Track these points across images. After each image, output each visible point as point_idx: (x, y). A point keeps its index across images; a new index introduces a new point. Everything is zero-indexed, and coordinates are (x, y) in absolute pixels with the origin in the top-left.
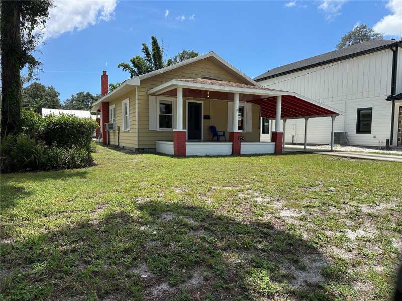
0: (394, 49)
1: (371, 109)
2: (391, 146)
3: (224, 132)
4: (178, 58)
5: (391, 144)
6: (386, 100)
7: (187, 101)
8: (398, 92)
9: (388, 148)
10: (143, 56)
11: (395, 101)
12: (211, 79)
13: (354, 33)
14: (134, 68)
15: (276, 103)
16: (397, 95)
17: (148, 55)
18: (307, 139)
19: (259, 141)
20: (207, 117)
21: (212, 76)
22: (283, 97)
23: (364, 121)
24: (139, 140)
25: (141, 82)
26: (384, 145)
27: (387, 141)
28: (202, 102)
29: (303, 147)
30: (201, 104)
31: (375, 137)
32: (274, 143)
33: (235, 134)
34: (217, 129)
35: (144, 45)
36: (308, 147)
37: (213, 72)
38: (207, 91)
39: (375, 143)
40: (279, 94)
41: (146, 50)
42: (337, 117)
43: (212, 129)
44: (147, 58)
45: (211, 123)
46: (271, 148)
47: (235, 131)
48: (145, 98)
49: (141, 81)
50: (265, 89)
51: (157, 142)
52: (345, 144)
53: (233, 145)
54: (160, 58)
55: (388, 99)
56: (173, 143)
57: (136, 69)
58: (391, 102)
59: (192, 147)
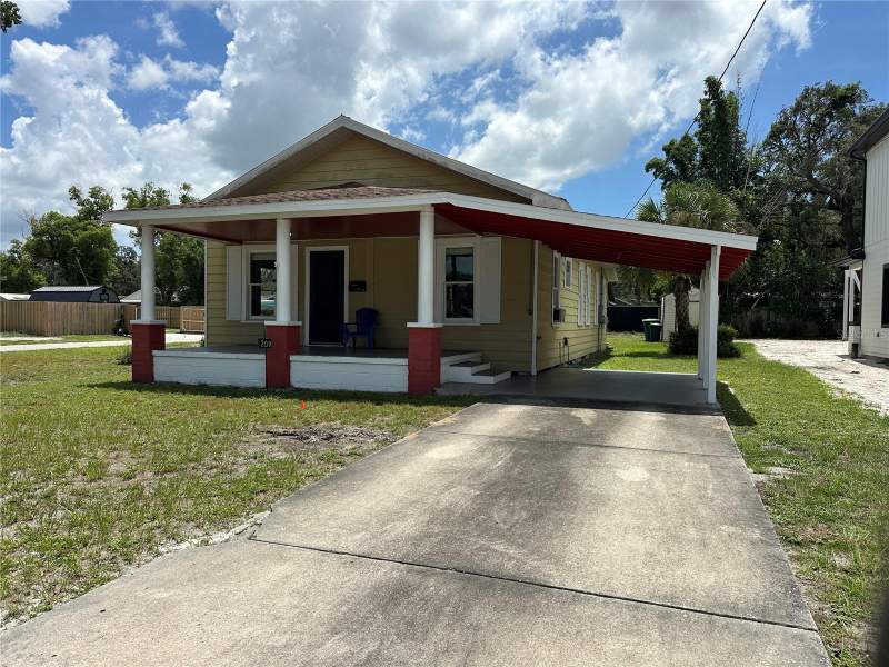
7: (309, 249)
28: (346, 248)
30: (343, 252)
45: (367, 300)
48: (218, 253)
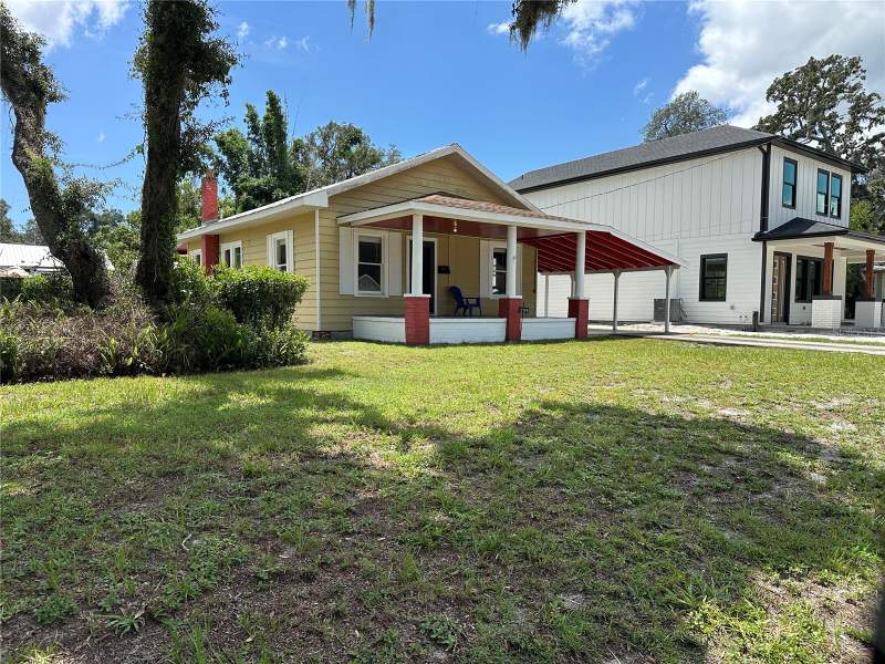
0: (765, 148)
1: (725, 256)
2: (761, 324)
3: (478, 299)
4: (316, 137)
5: (762, 320)
6: (753, 240)
8: (772, 226)
9: (755, 328)
10: (244, 129)
11: (768, 242)
12: (453, 196)
13: (675, 107)
14: (220, 154)
15: (575, 245)
16: (771, 232)
17: (255, 129)
18: (618, 313)
19: (535, 316)
20: (444, 270)
21: (451, 189)
22: (589, 234)
23: (713, 278)
24: (322, 315)
25: (332, 199)
26: (750, 321)
27: (755, 314)
28: (435, 241)
29: (611, 328)
30: (433, 244)
31: (732, 308)
32: (574, 319)
33: (511, 302)
34: (465, 293)
35: (249, 107)
36: (619, 328)
37: (455, 182)
38: (452, 220)
39: (733, 319)
40: (581, 229)
41: (253, 117)
42: (675, 271)
43: (454, 292)
44: (252, 136)
45: (452, 280)
46: (569, 327)
47: (511, 297)
48: (330, 231)
49: (329, 198)
50: (546, 217)
51: (354, 318)
52: (680, 321)
53: (508, 322)
54: (282, 136)
55: (757, 238)
56: (403, 320)
57: (225, 158)
58: (760, 244)
59: (439, 328)
